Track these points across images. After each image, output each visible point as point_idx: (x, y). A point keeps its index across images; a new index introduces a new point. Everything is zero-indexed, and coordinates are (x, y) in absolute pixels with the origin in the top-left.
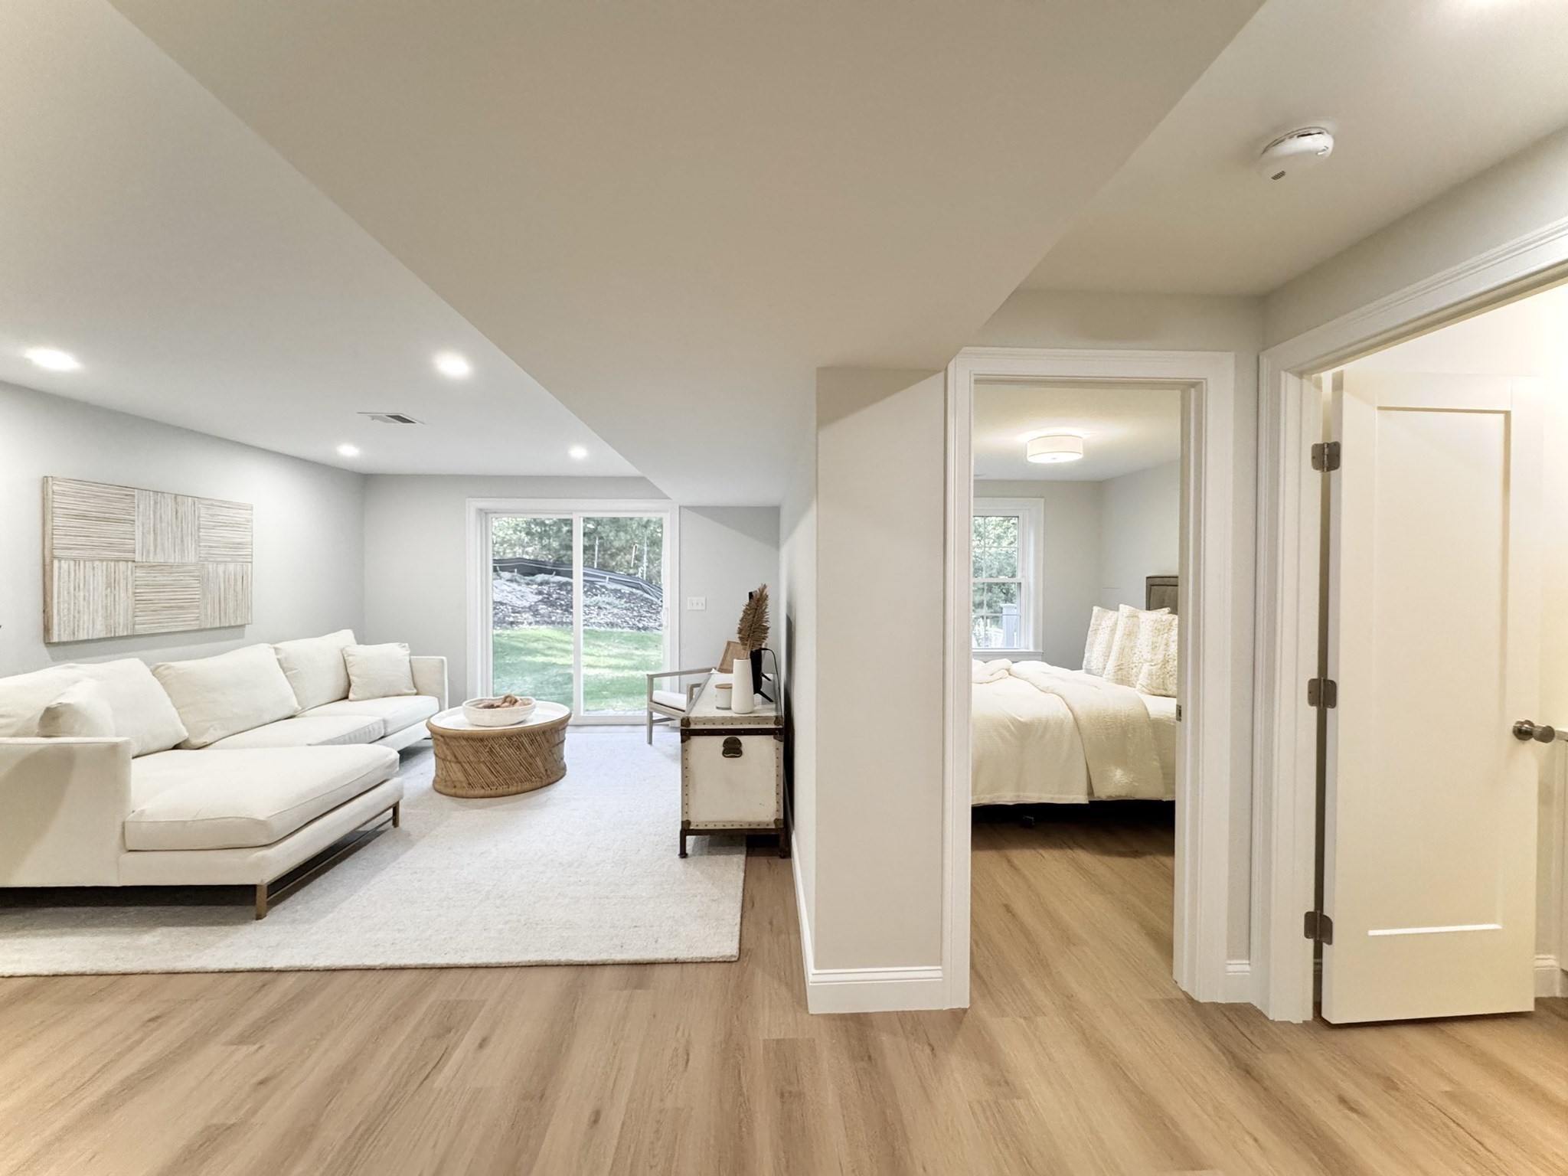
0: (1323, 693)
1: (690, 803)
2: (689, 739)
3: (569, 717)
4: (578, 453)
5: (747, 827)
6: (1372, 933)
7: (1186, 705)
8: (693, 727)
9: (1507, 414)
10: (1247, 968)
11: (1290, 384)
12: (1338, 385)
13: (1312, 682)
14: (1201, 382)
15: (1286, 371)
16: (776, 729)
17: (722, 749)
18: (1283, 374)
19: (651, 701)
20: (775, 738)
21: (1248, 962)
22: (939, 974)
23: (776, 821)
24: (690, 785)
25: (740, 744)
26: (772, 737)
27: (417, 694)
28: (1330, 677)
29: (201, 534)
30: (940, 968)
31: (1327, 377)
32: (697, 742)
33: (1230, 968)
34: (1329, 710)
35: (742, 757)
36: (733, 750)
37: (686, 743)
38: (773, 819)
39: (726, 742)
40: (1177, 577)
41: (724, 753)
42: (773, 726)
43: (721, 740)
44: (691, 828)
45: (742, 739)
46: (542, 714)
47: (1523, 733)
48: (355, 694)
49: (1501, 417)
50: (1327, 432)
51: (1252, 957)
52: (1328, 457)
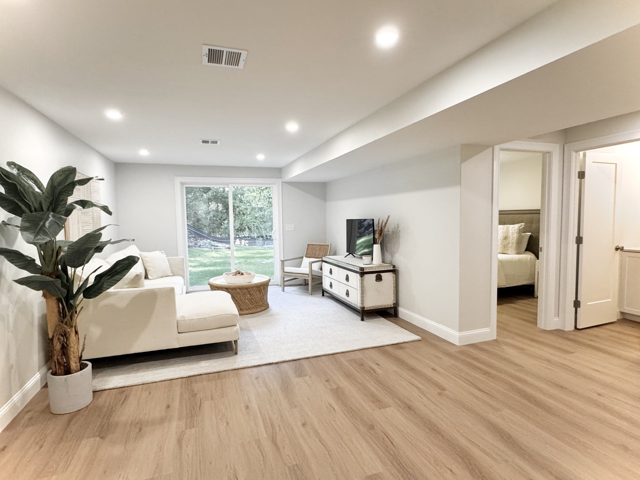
0: (579, 240)
1: (364, 300)
2: (364, 275)
3: (270, 280)
4: (261, 157)
5: (384, 307)
6: (588, 304)
7: (544, 247)
8: (365, 271)
9: (616, 164)
10: (558, 319)
11: (574, 154)
12: (585, 155)
13: (576, 237)
14: (551, 152)
15: (573, 151)
16: (393, 270)
17: (375, 278)
18: (572, 151)
19: (284, 272)
20: (393, 273)
21: (558, 318)
22: (489, 330)
23: (394, 304)
24: (364, 293)
25: (381, 276)
26: (392, 273)
27: (173, 276)
28: (581, 236)
29: (92, 196)
30: (489, 328)
31: (581, 153)
32: (367, 276)
33: (555, 320)
34: (580, 245)
35: (382, 281)
36: (379, 279)
37: (363, 277)
38: (392, 303)
39: (376, 276)
40: (539, 210)
41: (376, 280)
42: (392, 269)
43: (375, 275)
44: (365, 309)
45: (382, 274)
46: (258, 279)
47: (617, 249)
48: (152, 276)
49: (615, 165)
50: (581, 167)
51: (559, 316)
52: (582, 175)
